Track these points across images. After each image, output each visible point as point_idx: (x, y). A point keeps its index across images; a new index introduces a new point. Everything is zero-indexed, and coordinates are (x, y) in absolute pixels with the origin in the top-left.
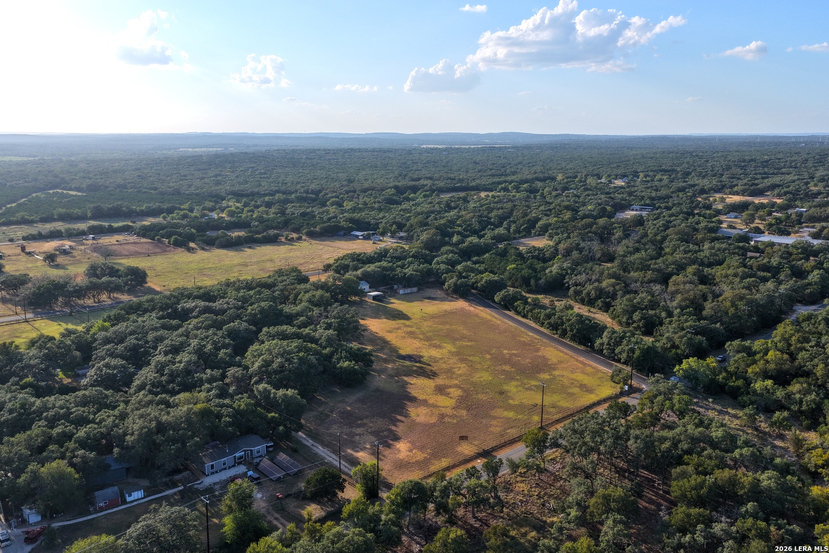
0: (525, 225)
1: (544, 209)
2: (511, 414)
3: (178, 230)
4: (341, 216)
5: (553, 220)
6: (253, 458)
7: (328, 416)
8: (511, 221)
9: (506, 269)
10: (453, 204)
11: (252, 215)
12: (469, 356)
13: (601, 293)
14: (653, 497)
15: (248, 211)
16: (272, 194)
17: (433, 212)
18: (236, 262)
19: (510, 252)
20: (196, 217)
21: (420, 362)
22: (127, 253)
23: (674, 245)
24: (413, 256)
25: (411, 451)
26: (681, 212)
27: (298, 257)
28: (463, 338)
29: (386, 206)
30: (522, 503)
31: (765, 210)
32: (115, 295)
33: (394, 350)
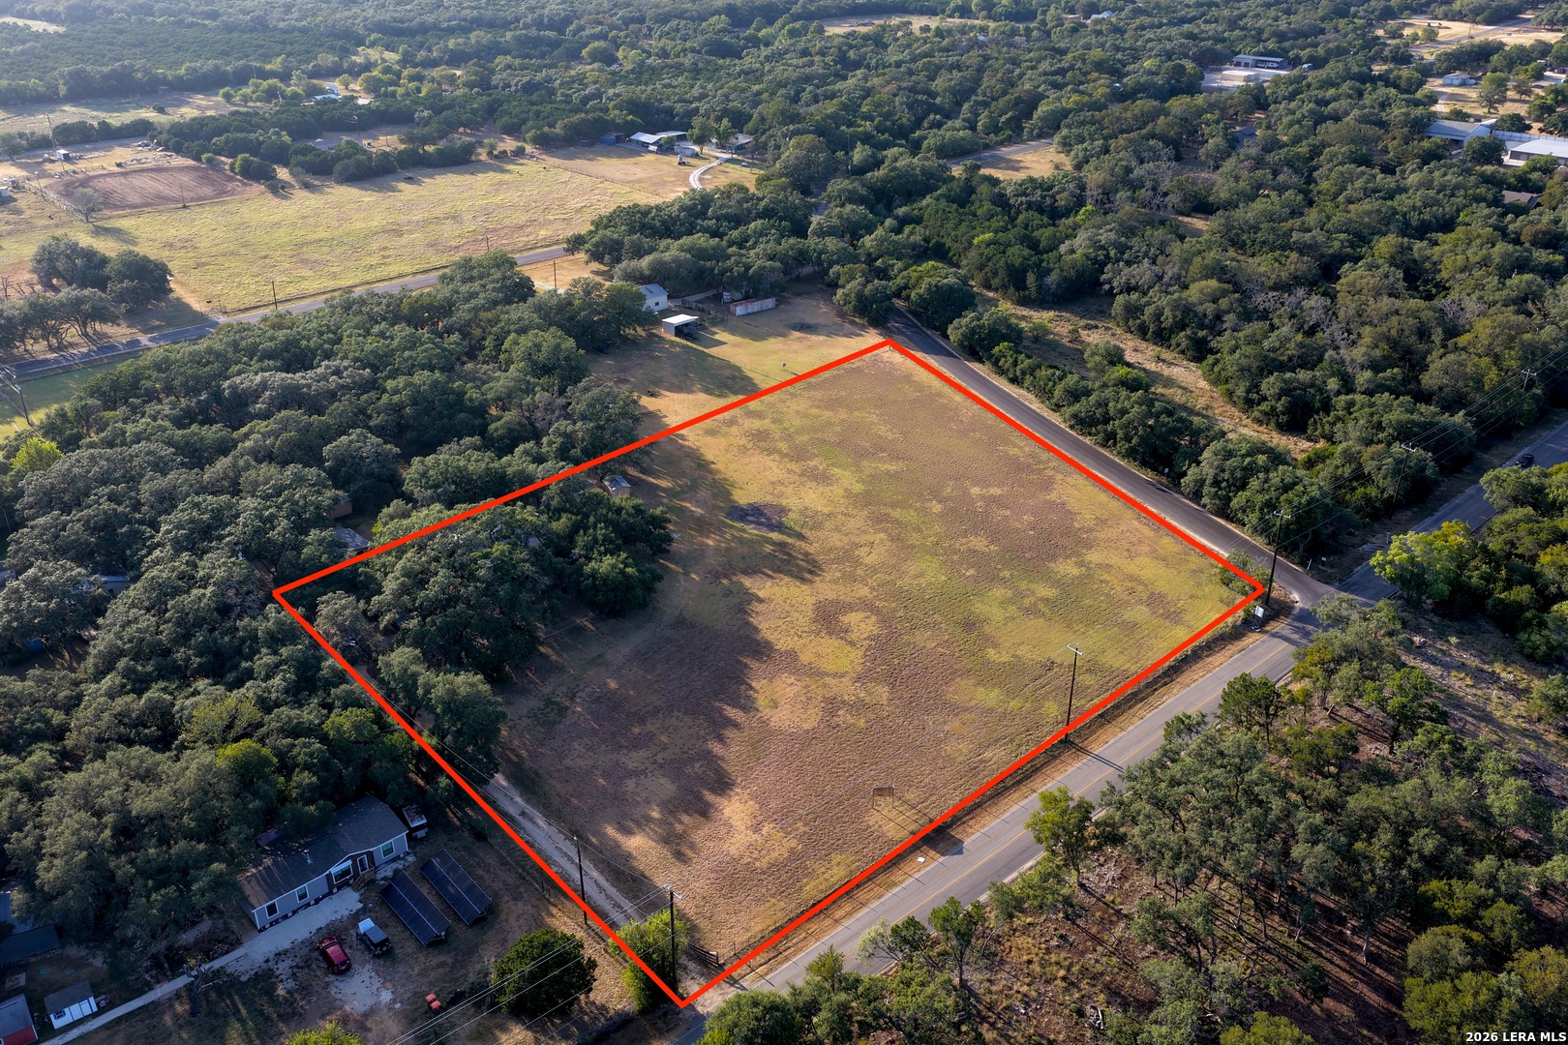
0: (1010, 114)
1: (1048, 69)
2: (991, 697)
3: (253, 136)
4: (611, 92)
5: (1070, 100)
6: (376, 869)
7: (562, 711)
8: (977, 103)
9: (970, 244)
10: (852, 54)
11: (419, 90)
12: (893, 506)
13: (1187, 316)
14: (1345, 977)
15: (411, 79)
16: (465, 29)
17: (808, 79)
18: (377, 221)
19: (978, 190)
20: (295, 96)
21: (779, 527)
22: (138, 201)
23: (1342, 173)
24: (767, 214)
25: (757, 828)
26: (1348, 76)
27: (514, 206)
28: (879, 448)
29: (708, 62)
30: (1027, 1005)
31: (1529, 67)
32: (98, 326)
33: (721, 490)
